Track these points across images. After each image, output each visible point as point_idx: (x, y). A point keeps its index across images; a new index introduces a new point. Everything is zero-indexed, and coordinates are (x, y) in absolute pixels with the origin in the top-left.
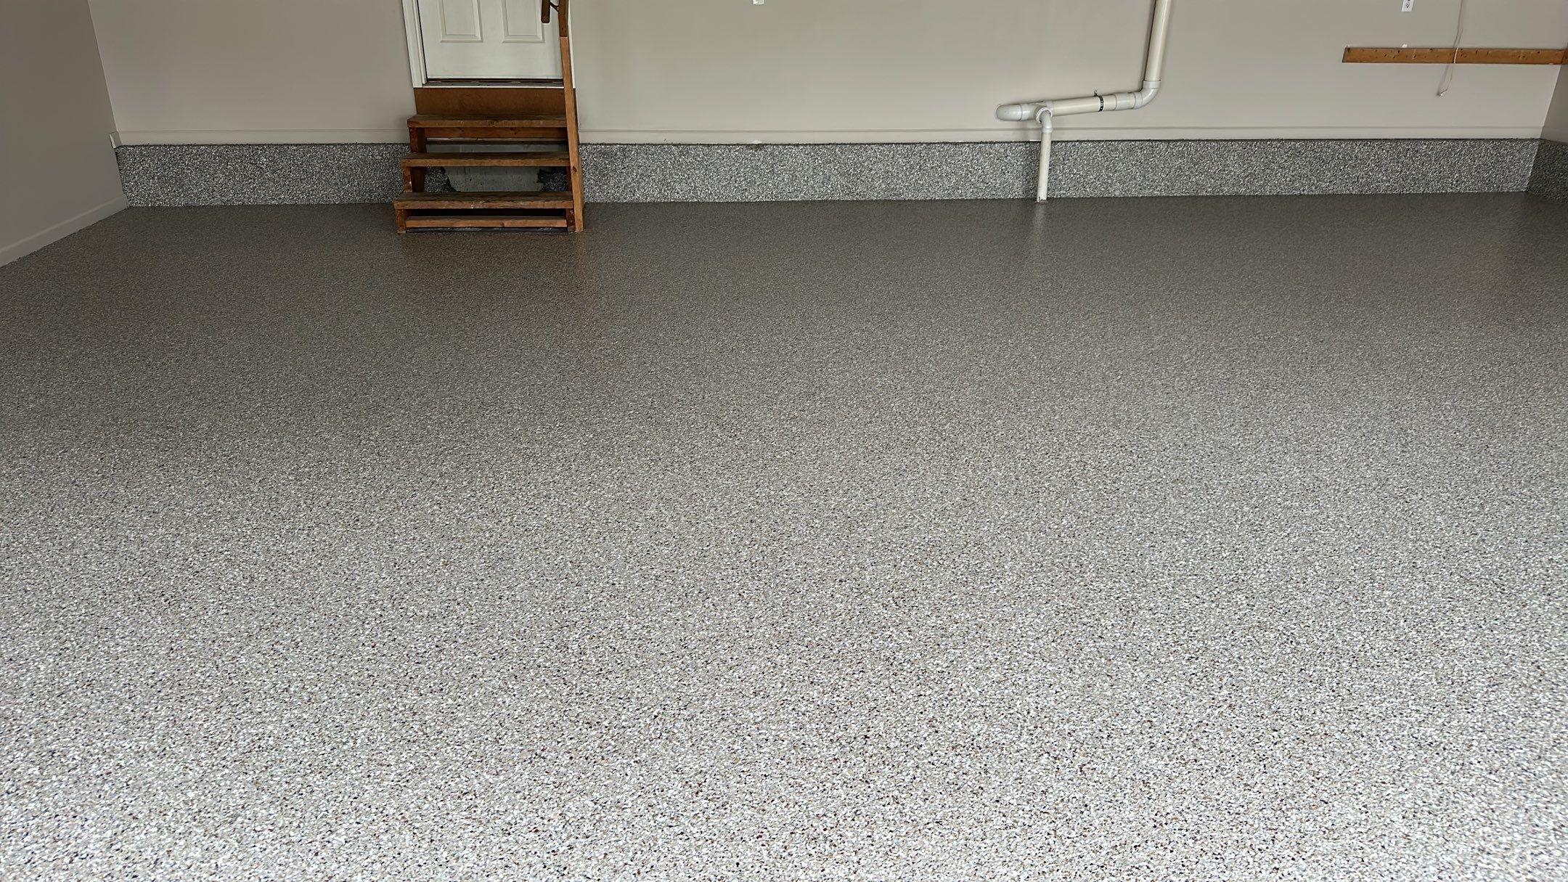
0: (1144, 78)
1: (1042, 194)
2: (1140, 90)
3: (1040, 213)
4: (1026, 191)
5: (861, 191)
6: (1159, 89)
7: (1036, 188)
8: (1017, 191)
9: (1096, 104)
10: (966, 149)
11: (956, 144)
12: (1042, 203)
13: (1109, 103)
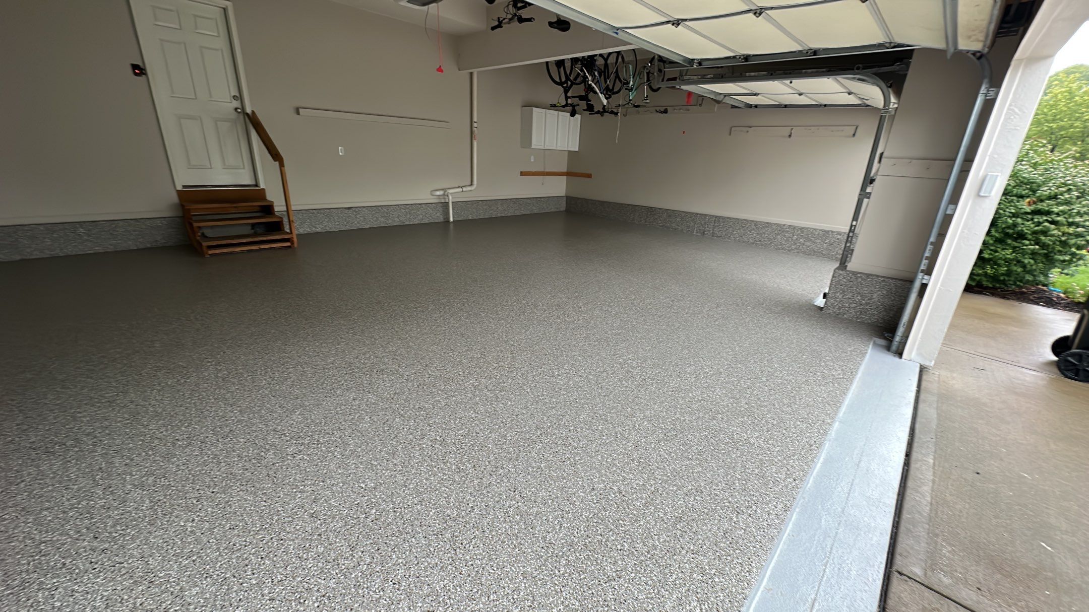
0: (472, 181)
1: (451, 219)
2: (471, 184)
3: (451, 225)
4: (444, 219)
5: (390, 223)
6: (477, 184)
7: (449, 218)
8: (441, 219)
9: (460, 190)
10: (423, 206)
11: (420, 204)
12: (452, 222)
13: (464, 189)
